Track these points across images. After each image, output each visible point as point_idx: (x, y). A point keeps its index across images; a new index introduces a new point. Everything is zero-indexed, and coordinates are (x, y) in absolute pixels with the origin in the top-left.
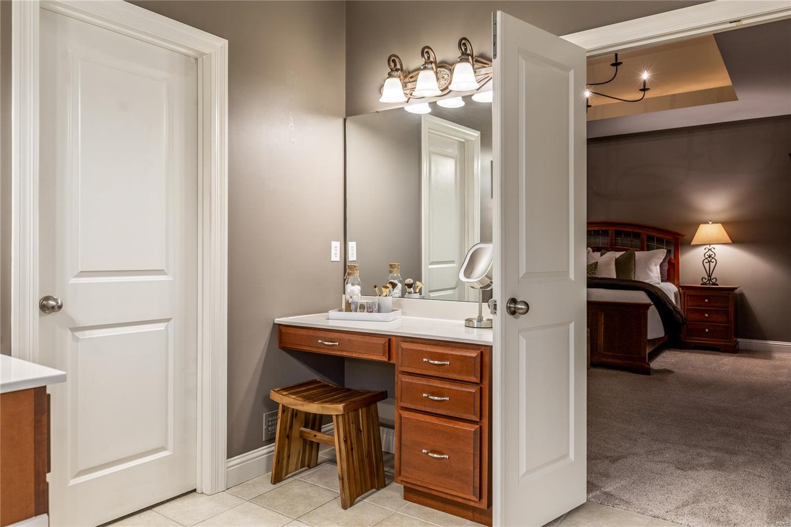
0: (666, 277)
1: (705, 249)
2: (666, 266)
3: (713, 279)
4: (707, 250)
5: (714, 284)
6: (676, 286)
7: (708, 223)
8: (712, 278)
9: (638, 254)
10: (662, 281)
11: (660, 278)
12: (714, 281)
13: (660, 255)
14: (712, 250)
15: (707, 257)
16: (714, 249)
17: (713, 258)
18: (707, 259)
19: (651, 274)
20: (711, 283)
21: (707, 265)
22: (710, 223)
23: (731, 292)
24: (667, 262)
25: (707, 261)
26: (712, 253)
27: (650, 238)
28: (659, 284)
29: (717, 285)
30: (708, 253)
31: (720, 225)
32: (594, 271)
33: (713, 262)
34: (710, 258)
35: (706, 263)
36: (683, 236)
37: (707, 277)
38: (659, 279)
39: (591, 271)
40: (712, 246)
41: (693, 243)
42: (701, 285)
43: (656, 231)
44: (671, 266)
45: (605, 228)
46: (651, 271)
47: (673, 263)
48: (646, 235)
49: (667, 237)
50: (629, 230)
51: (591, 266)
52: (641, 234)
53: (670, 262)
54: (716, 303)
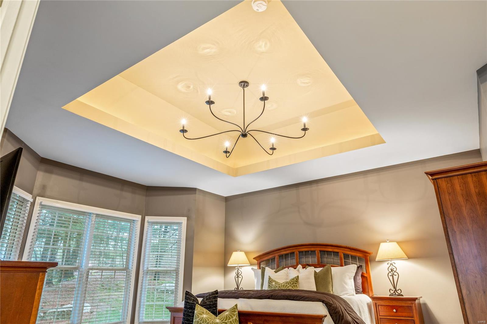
0: (361, 290)
1: (388, 264)
2: (360, 279)
3: (398, 290)
4: (389, 265)
5: (399, 295)
6: (370, 297)
7: (386, 242)
8: (397, 289)
9: (335, 270)
10: (357, 292)
11: (354, 290)
12: (399, 292)
13: (353, 268)
14: (393, 264)
15: (390, 271)
16: (395, 263)
17: (395, 272)
18: (390, 272)
19: (347, 287)
20: (397, 294)
21: (391, 278)
22: (388, 241)
23: (413, 302)
24: (360, 276)
25: (390, 274)
26: (393, 267)
27: (346, 256)
28: (353, 295)
29: (402, 295)
30: (390, 268)
31: (396, 243)
32: (295, 284)
33: (396, 275)
34: (392, 272)
35: (390, 276)
36: (369, 253)
37: (393, 289)
38: (353, 291)
39: (293, 284)
40: (393, 262)
41: (377, 259)
42: (389, 296)
43: (349, 250)
44: (364, 279)
45: (312, 249)
46: (346, 284)
47: (365, 277)
48: (343, 254)
49: (358, 254)
50: (330, 250)
51: (293, 280)
52: (339, 253)
53: (363, 276)
54: (402, 312)
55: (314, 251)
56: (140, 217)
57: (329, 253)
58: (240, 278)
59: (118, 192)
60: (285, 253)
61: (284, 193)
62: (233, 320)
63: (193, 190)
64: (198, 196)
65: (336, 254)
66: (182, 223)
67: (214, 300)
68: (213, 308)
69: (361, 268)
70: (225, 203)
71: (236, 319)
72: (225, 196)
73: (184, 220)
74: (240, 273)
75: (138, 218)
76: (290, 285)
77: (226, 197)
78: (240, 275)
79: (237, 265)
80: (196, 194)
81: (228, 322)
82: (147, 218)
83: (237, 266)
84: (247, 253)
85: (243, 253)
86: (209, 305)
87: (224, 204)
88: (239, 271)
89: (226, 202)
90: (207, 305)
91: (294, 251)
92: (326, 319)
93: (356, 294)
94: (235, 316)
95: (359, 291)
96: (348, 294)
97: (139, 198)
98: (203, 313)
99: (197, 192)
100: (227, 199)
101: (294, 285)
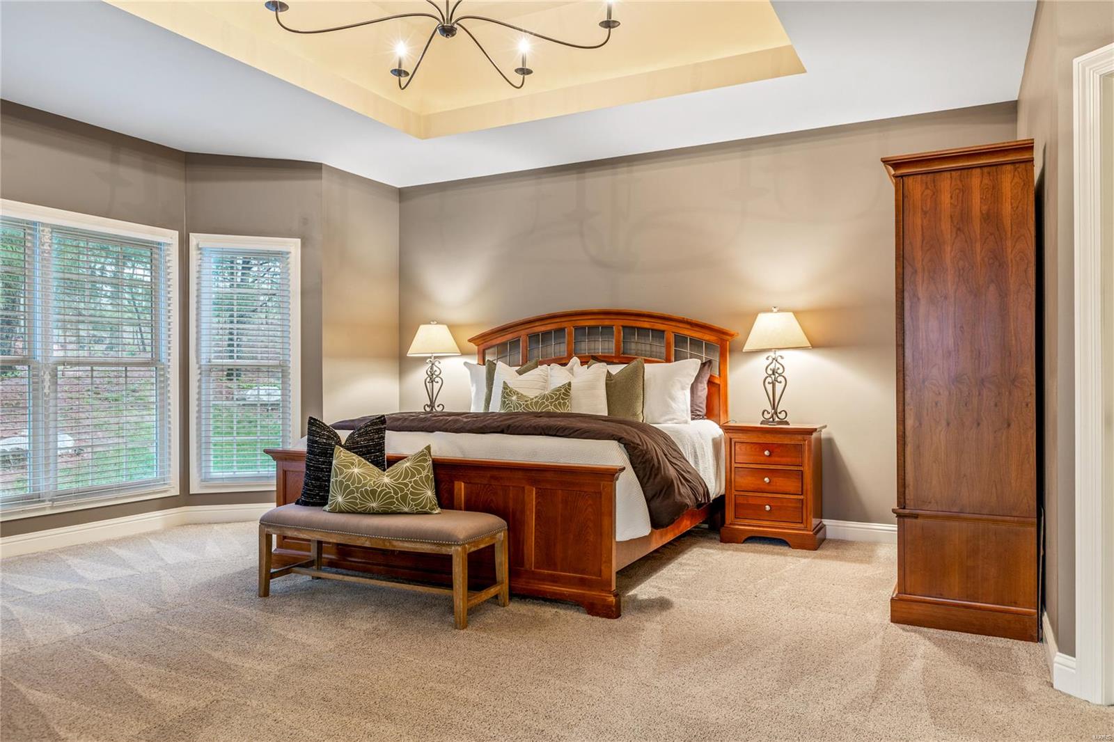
0: (704, 411)
1: (767, 359)
2: (705, 389)
3: (780, 413)
4: (770, 359)
5: (782, 422)
6: (721, 427)
7: (772, 311)
8: (779, 411)
9: (652, 371)
10: (695, 415)
11: (690, 412)
12: (782, 416)
13: (691, 366)
14: (779, 359)
15: (770, 372)
16: (782, 357)
17: (780, 375)
18: (770, 376)
19: (673, 405)
20: (777, 419)
21: (769, 387)
22: (775, 310)
23: (807, 437)
24: (706, 383)
25: (769, 380)
26: (778, 366)
27: (680, 340)
28: (686, 422)
29: (787, 423)
30: (772, 366)
31: (791, 313)
32: (563, 399)
33: (780, 382)
34: (774, 375)
35: (769, 383)
36: (732, 335)
37: (769, 409)
38: (687, 414)
39: (558, 399)
40: (779, 353)
41: (747, 348)
42: (761, 424)
43: (689, 327)
44: (714, 389)
45: (607, 323)
46: (673, 399)
47: (717, 384)
48: (673, 335)
49: (707, 337)
50: (646, 325)
51: (558, 391)
52: (666, 333)
53: (711, 383)
54: (782, 457)
55: (611, 327)
56: (176, 234)
57: (642, 332)
58: (437, 382)
59: (104, 166)
60: (543, 329)
61: (550, 185)
62: (421, 478)
63: (313, 168)
64: (325, 183)
65: (659, 334)
66: (288, 253)
67: (377, 436)
68: (374, 452)
69: (709, 366)
70: (398, 204)
71: (427, 476)
72: (399, 187)
73: (293, 246)
74: (436, 373)
75: (170, 237)
76: (551, 403)
77: (400, 189)
78: (437, 376)
79: (430, 355)
80: (321, 178)
81: (411, 482)
82: (194, 238)
83: (430, 357)
84: (452, 328)
85: (446, 326)
86: (366, 447)
87: (394, 206)
88: (435, 368)
89: (400, 202)
90: (361, 447)
91: (564, 325)
92: (622, 475)
93: (693, 419)
94: (426, 471)
95: (699, 413)
96: (675, 421)
97: (168, 185)
98: (353, 464)
99: (324, 174)
100: (403, 195)
101: (560, 403)
